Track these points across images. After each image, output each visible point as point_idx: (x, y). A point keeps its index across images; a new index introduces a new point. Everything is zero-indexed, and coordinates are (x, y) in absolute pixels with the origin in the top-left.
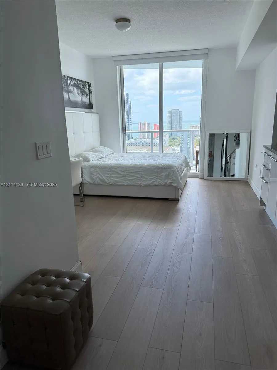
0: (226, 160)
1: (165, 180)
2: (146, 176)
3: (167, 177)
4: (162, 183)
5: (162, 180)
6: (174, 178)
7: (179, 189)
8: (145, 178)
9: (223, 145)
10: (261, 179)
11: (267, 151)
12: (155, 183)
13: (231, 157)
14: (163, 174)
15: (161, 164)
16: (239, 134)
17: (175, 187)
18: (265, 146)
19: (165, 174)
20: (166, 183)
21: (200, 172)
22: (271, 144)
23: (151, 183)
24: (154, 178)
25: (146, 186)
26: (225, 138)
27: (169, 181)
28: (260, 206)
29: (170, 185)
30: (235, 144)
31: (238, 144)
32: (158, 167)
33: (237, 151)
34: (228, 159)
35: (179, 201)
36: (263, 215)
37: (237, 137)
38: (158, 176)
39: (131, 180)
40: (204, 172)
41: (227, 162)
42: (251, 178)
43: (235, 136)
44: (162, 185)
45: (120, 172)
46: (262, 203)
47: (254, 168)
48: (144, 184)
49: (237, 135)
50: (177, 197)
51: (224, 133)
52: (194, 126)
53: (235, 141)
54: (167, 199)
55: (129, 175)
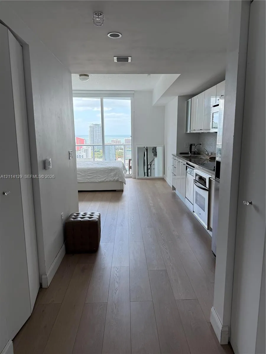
0: (147, 167)
1: (114, 177)
2: (100, 176)
3: (115, 175)
4: (112, 179)
5: (111, 177)
6: (120, 176)
7: (123, 183)
8: (99, 177)
9: (145, 156)
10: (172, 174)
11: (174, 157)
12: (107, 180)
13: (151, 165)
14: (112, 173)
15: (110, 167)
16: (155, 148)
17: (120, 182)
18: (172, 155)
19: (113, 174)
20: (114, 179)
21: (133, 174)
22: (176, 153)
23: (104, 180)
24: (105, 177)
25: (100, 182)
26: (146, 150)
27: (117, 178)
28: (173, 190)
29: (117, 181)
30: (153, 155)
31: (156, 155)
32: (108, 169)
33: (156, 159)
34: (149, 166)
35: (123, 191)
36: (174, 195)
37: (154, 150)
38: (108, 175)
39: (89, 178)
40: (135, 174)
41: (148, 168)
42: (166, 176)
43: (153, 149)
44: (112, 181)
45: (80, 173)
46: (174, 189)
47: (168, 169)
48: (99, 181)
49: (154, 148)
50: (122, 189)
51: (145, 147)
52: (114, 140)
53: (153, 153)
54: (115, 191)
55: (88, 175)
